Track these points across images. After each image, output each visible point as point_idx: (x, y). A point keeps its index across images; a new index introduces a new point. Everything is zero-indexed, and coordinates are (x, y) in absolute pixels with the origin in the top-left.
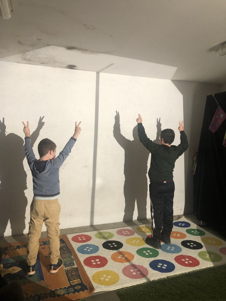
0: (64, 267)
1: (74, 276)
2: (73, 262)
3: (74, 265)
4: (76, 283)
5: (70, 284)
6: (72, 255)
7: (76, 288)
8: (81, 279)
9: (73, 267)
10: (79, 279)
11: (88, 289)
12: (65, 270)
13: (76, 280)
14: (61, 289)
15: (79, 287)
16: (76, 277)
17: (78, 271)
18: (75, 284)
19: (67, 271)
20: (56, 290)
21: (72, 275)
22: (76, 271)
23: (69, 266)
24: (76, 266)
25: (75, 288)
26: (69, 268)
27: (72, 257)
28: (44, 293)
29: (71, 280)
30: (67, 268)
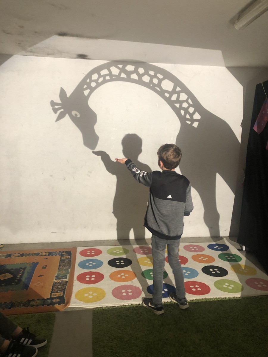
0: (55, 279)
1: (60, 289)
2: (67, 276)
3: (66, 278)
4: (57, 296)
5: (51, 296)
6: (70, 269)
7: (54, 300)
8: (64, 293)
9: (64, 280)
10: (62, 293)
11: (65, 303)
12: (54, 282)
13: (59, 293)
14: (38, 300)
15: (58, 300)
16: (61, 290)
17: (66, 284)
18: (55, 296)
19: (56, 283)
20: (33, 300)
21: (58, 288)
22: (64, 284)
23: (59, 279)
24: (67, 280)
25: (52, 301)
26: (59, 280)
27: (69, 270)
28: (20, 302)
29: (53, 293)
30: (57, 280)
